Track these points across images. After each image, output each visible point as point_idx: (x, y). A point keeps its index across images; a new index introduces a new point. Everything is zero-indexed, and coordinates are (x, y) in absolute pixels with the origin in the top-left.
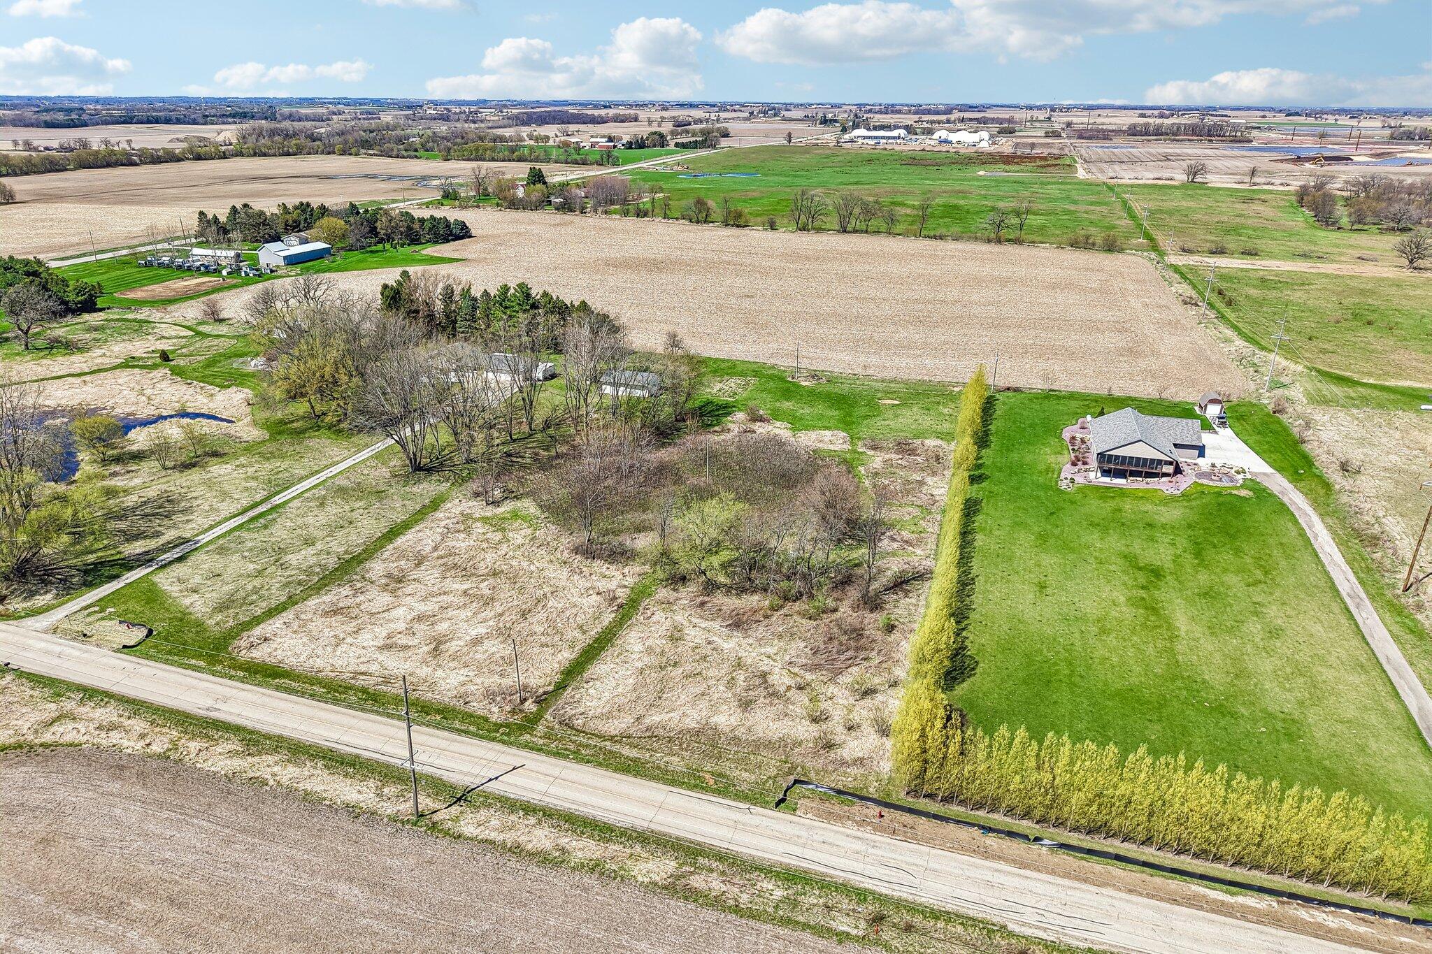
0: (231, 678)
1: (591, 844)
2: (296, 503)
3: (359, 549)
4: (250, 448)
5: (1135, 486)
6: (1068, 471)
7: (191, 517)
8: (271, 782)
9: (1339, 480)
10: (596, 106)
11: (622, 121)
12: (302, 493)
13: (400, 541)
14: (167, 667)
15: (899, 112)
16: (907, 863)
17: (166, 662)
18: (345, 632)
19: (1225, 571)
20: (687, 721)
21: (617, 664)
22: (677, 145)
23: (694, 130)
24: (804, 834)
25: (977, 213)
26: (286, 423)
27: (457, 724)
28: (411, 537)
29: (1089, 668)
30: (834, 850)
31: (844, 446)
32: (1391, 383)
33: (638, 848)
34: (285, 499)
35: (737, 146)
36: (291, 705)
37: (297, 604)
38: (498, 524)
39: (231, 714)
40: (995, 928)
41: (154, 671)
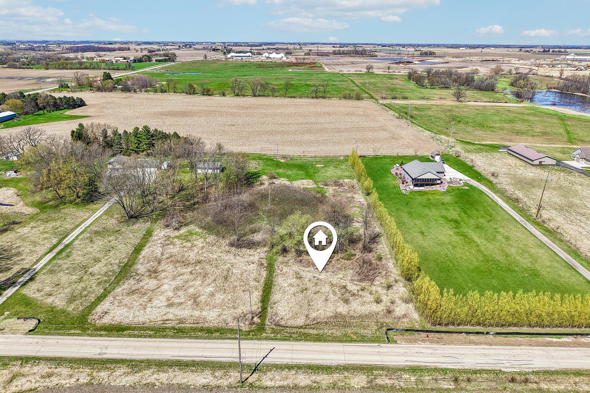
0: (101, 336)
1: (326, 376)
2: (77, 242)
3: (126, 260)
4: (32, 217)
5: (428, 189)
6: (402, 187)
7: (23, 257)
8: (157, 384)
9: (494, 179)
10: (105, 44)
11: (123, 50)
12: (77, 236)
13: (143, 253)
14: (61, 337)
15: (241, 46)
16: (452, 354)
17: (59, 334)
18: (144, 302)
19: (478, 218)
20: (328, 313)
21: (281, 293)
22: (156, 60)
23: (160, 54)
24: (407, 351)
25: (301, 87)
26: (45, 203)
27: (229, 335)
28: (147, 250)
29: (458, 262)
30: (422, 355)
31: (314, 186)
32: (484, 143)
33: (346, 374)
34: (69, 241)
35: (184, 61)
36: (143, 343)
37: (111, 292)
38: (186, 238)
39: (114, 354)
40: (498, 372)
41: (57, 341)
